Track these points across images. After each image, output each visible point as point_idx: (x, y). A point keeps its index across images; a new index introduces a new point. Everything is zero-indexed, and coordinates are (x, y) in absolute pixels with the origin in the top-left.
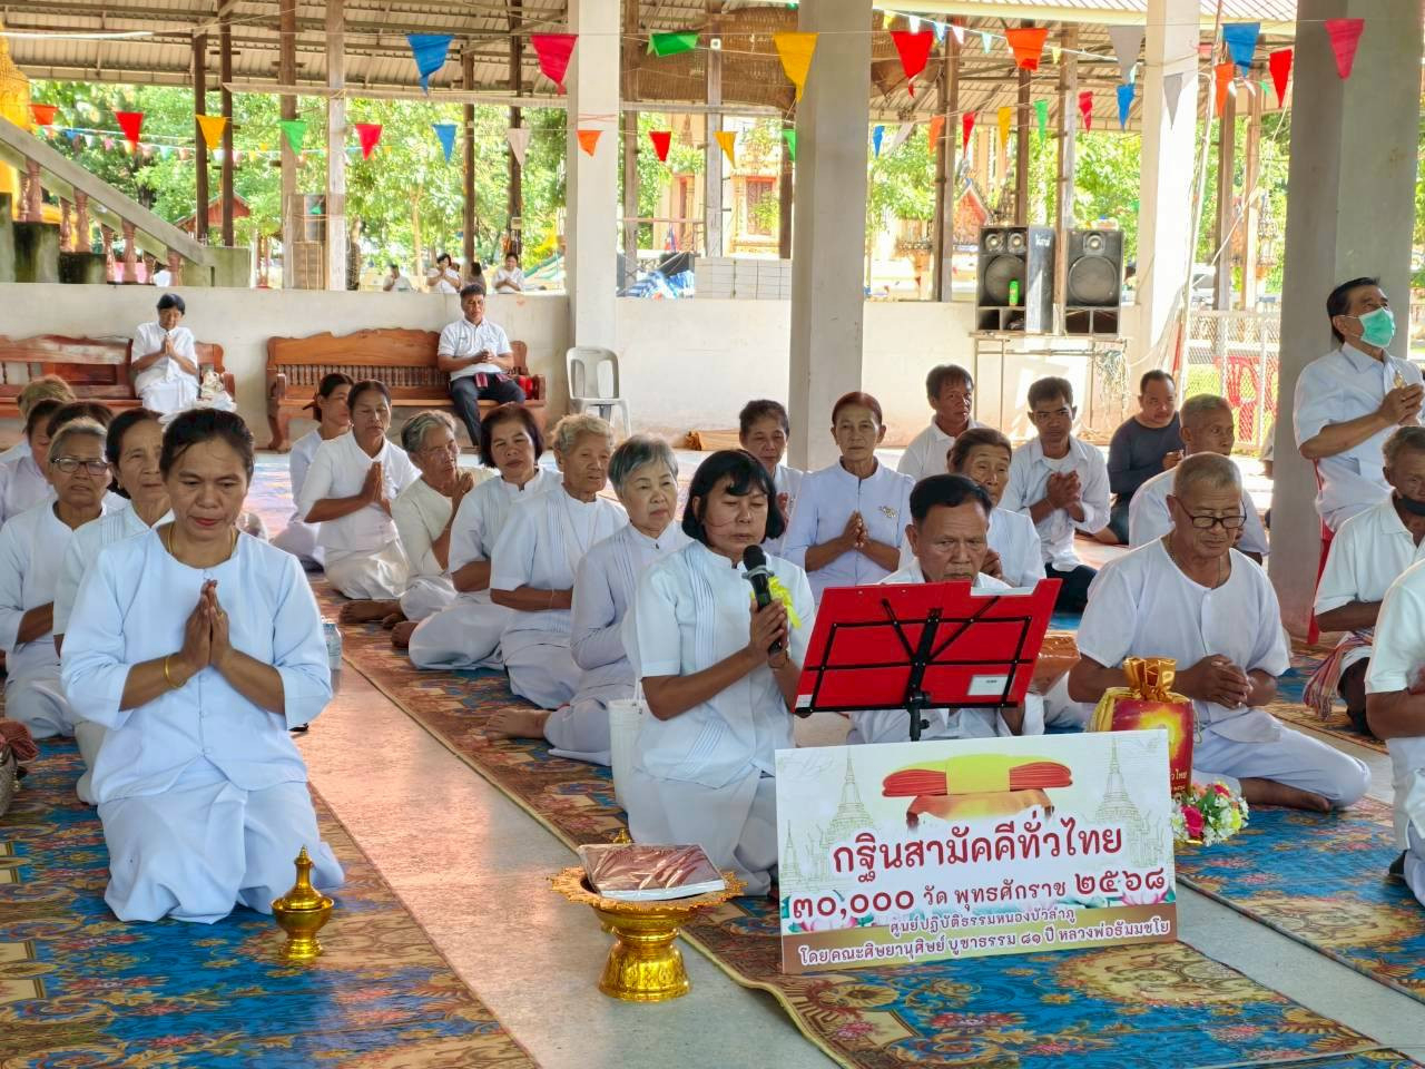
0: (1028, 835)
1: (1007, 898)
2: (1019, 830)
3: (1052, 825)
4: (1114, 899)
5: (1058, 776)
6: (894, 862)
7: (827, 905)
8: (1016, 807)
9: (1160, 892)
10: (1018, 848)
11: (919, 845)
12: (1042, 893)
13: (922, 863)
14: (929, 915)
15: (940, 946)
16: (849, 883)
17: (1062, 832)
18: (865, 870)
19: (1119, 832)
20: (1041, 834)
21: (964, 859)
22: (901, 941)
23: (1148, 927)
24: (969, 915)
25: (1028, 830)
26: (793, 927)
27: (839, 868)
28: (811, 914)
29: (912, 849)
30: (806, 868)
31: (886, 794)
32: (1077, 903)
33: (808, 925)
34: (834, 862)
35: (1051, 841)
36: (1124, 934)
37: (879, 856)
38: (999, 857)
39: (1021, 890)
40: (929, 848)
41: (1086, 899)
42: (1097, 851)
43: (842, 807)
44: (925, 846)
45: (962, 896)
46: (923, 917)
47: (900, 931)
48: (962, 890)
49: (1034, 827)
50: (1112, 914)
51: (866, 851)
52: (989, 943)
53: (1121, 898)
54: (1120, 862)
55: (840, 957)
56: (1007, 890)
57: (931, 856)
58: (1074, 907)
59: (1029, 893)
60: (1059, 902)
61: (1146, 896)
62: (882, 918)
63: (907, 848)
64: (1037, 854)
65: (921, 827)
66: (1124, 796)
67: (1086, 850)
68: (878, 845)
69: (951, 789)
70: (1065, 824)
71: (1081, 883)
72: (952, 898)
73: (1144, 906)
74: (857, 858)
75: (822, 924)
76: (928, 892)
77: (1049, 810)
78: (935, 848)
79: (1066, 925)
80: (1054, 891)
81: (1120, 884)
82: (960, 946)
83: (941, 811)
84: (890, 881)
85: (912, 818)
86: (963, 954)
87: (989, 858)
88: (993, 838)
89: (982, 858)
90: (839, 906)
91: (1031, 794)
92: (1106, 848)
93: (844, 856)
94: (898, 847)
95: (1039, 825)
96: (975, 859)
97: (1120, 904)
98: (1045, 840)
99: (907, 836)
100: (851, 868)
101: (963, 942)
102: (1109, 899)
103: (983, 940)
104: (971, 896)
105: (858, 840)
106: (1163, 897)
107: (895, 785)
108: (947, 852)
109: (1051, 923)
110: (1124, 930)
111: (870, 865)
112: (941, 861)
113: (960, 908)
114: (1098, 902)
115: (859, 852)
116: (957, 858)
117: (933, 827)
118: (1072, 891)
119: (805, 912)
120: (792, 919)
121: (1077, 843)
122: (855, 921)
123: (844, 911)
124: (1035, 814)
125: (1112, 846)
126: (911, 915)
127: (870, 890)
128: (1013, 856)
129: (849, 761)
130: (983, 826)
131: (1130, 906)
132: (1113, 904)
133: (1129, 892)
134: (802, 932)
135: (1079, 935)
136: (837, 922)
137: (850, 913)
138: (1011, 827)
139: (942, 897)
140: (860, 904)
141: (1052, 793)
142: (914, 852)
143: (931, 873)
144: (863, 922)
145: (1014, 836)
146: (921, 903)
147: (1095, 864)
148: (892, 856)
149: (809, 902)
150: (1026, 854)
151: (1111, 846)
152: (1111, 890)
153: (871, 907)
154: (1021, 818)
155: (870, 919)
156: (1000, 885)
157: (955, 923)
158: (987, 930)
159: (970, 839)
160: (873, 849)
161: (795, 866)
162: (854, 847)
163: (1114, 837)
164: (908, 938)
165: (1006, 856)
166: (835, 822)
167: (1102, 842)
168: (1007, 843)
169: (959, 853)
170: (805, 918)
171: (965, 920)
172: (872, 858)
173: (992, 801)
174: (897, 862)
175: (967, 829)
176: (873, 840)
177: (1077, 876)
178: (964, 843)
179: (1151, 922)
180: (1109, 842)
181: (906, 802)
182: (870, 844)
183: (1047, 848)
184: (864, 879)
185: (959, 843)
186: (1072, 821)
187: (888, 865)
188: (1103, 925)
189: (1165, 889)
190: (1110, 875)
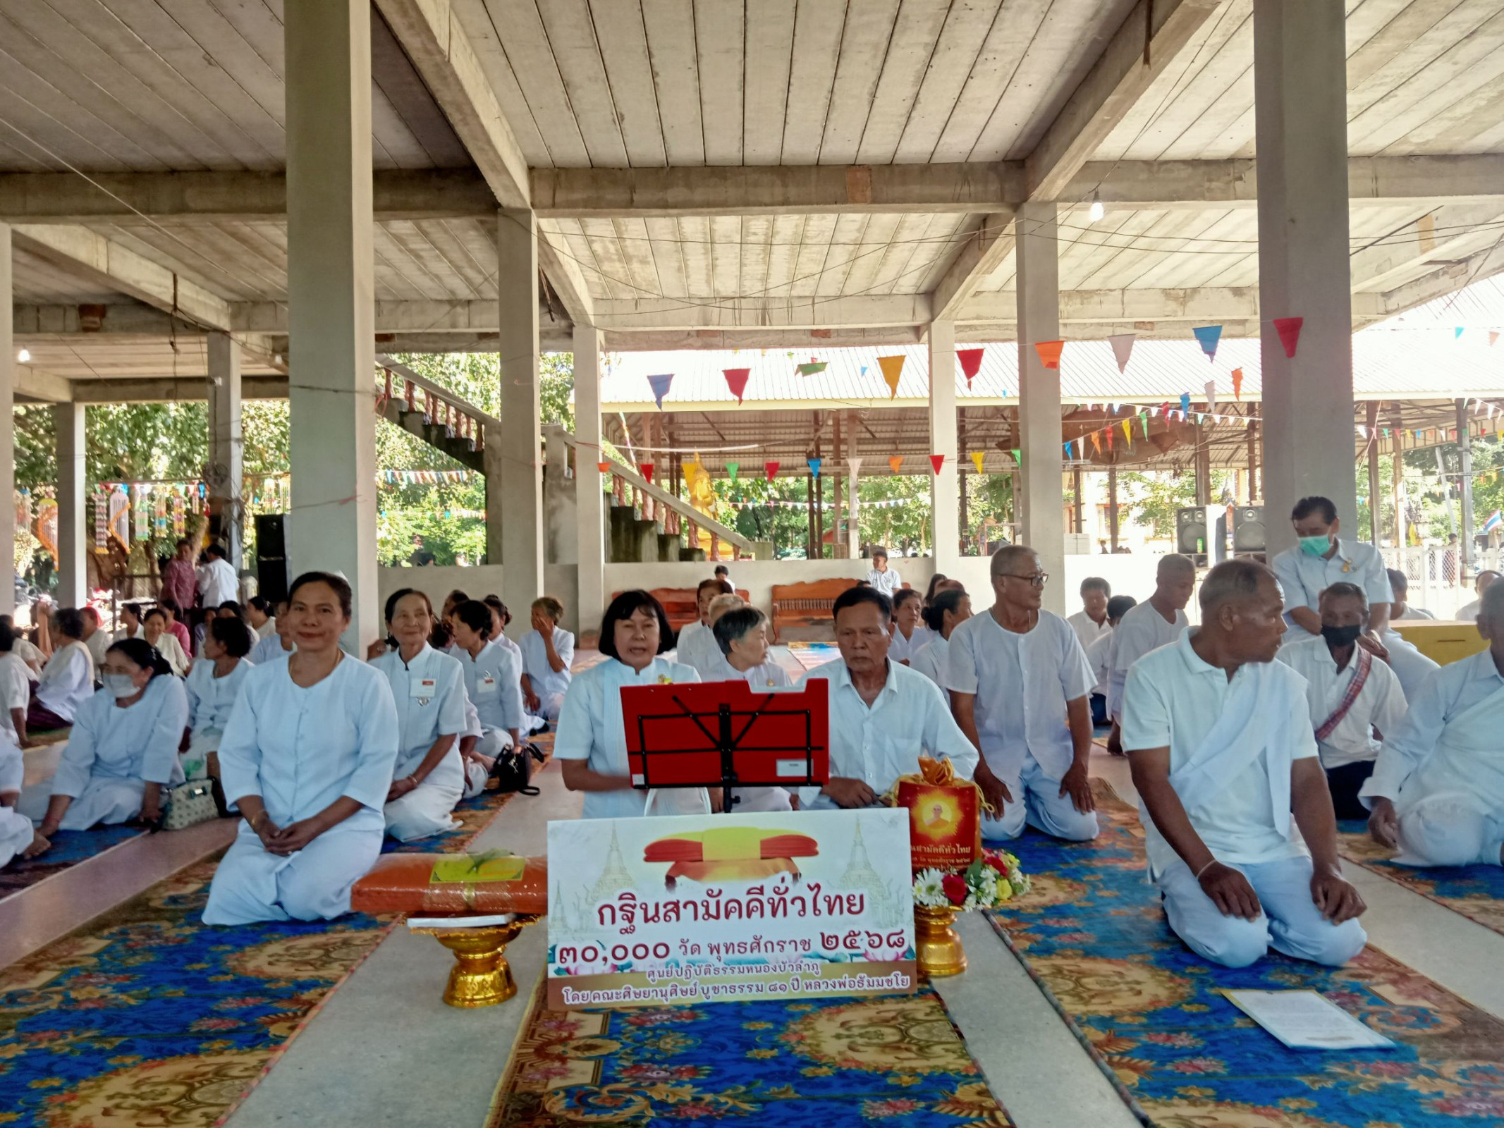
0: (777, 898)
1: (756, 951)
2: (768, 893)
3: (800, 889)
4: (857, 955)
5: (806, 847)
6: (652, 919)
7: (592, 954)
8: (765, 873)
9: (901, 950)
10: (768, 908)
11: (676, 904)
12: (789, 948)
13: (678, 919)
14: (683, 964)
15: (693, 992)
16: (611, 934)
17: (808, 896)
18: (626, 924)
19: (861, 897)
20: (788, 897)
21: (717, 917)
22: (658, 985)
23: (888, 981)
24: (721, 965)
25: (776, 893)
26: (558, 971)
27: (602, 922)
28: (575, 960)
29: (670, 907)
30: (572, 921)
31: (647, 860)
32: (823, 958)
33: (572, 970)
34: (598, 917)
35: (798, 903)
36: (866, 987)
37: (639, 913)
38: (749, 915)
39: (769, 946)
40: (685, 906)
41: (831, 954)
42: (841, 912)
43: (607, 871)
44: (681, 905)
45: (714, 949)
46: (678, 965)
47: (657, 977)
48: (715, 943)
49: (782, 890)
50: (854, 969)
51: (627, 908)
52: (738, 990)
53: (865, 955)
54: (861, 923)
55: (600, 998)
56: (756, 945)
57: (687, 913)
58: (819, 961)
59: (777, 948)
60: (805, 956)
61: (887, 953)
62: (639, 965)
63: (665, 906)
64: (785, 914)
65: (678, 888)
66: (867, 865)
67: (830, 911)
68: (638, 903)
69: (706, 856)
70: (812, 889)
71: (825, 941)
72: (705, 950)
73: (885, 962)
74: (619, 914)
75: (585, 969)
76: (684, 943)
77: (796, 876)
78: (690, 907)
79: (812, 977)
80: (800, 947)
81: (863, 942)
82: (711, 992)
83: (697, 875)
84: (647, 933)
85: (670, 881)
86: (714, 998)
87: (740, 916)
88: (744, 899)
89: (734, 916)
90: (601, 954)
91: (780, 862)
92: (849, 911)
93: (607, 912)
94: (657, 906)
95: (787, 889)
96: (727, 916)
97: (863, 959)
98: (793, 902)
99: (665, 896)
100: (613, 921)
101: (714, 988)
102: (852, 955)
103: (733, 988)
104: (723, 949)
105: (621, 898)
106: (904, 955)
107: (655, 853)
108: (701, 910)
109: (797, 974)
110: (866, 983)
111: (630, 920)
112: (696, 918)
113: (713, 959)
114: (842, 958)
115: (621, 909)
116: (710, 916)
117: (687, 888)
118: (817, 946)
119: (570, 958)
120: (558, 964)
121: (822, 906)
122: (615, 967)
123: (605, 959)
124: (783, 880)
126: (667, 964)
127: (630, 941)
128: (762, 915)
129: (614, 832)
130: (735, 889)
131: (871, 961)
132: (856, 960)
133: (870, 950)
134: (566, 976)
135: (823, 987)
136: (599, 968)
137: (611, 960)
138: (761, 890)
139: (696, 949)
140: (620, 953)
141: (800, 862)
142: (672, 910)
143: (688, 928)
144: (622, 968)
145: (764, 899)
146: (676, 953)
147: (839, 924)
148: (651, 913)
149: (574, 950)
150: (774, 914)
151: (854, 909)
152: (853, 947)
153: (630, 957)
154: (770, 883)
155: (629, 965)
156: (750, 940)
157: (707, 971)
158: (736, 978)
159: (723, 900)
160: (634, 907)
161: (563, 919)
162: (617, 904)
163: (857, 901)
164: (665, 983)
165: (756, 915)
166: (600, 883)
167: (846, 905)
168: (757, 904)
169: (713, 911)
170: (569, 963)
171: (717, 970)
172: (633, 914)
173: (745, 869)
174: (655, 918)
175: (720, 892)
176: (633, 898)
177: (822, 935)
178: (718, 903)
179: (892, 977)
180: (853, 905)
181: (666, 867)
182: (632, 902)
183: (793, 909)
184: (625, 931)
185: (712, 902)
186: (818, 886)
187: (646, 920)
188: (846, 978)
189: (905, 948)
190: (853, 934)
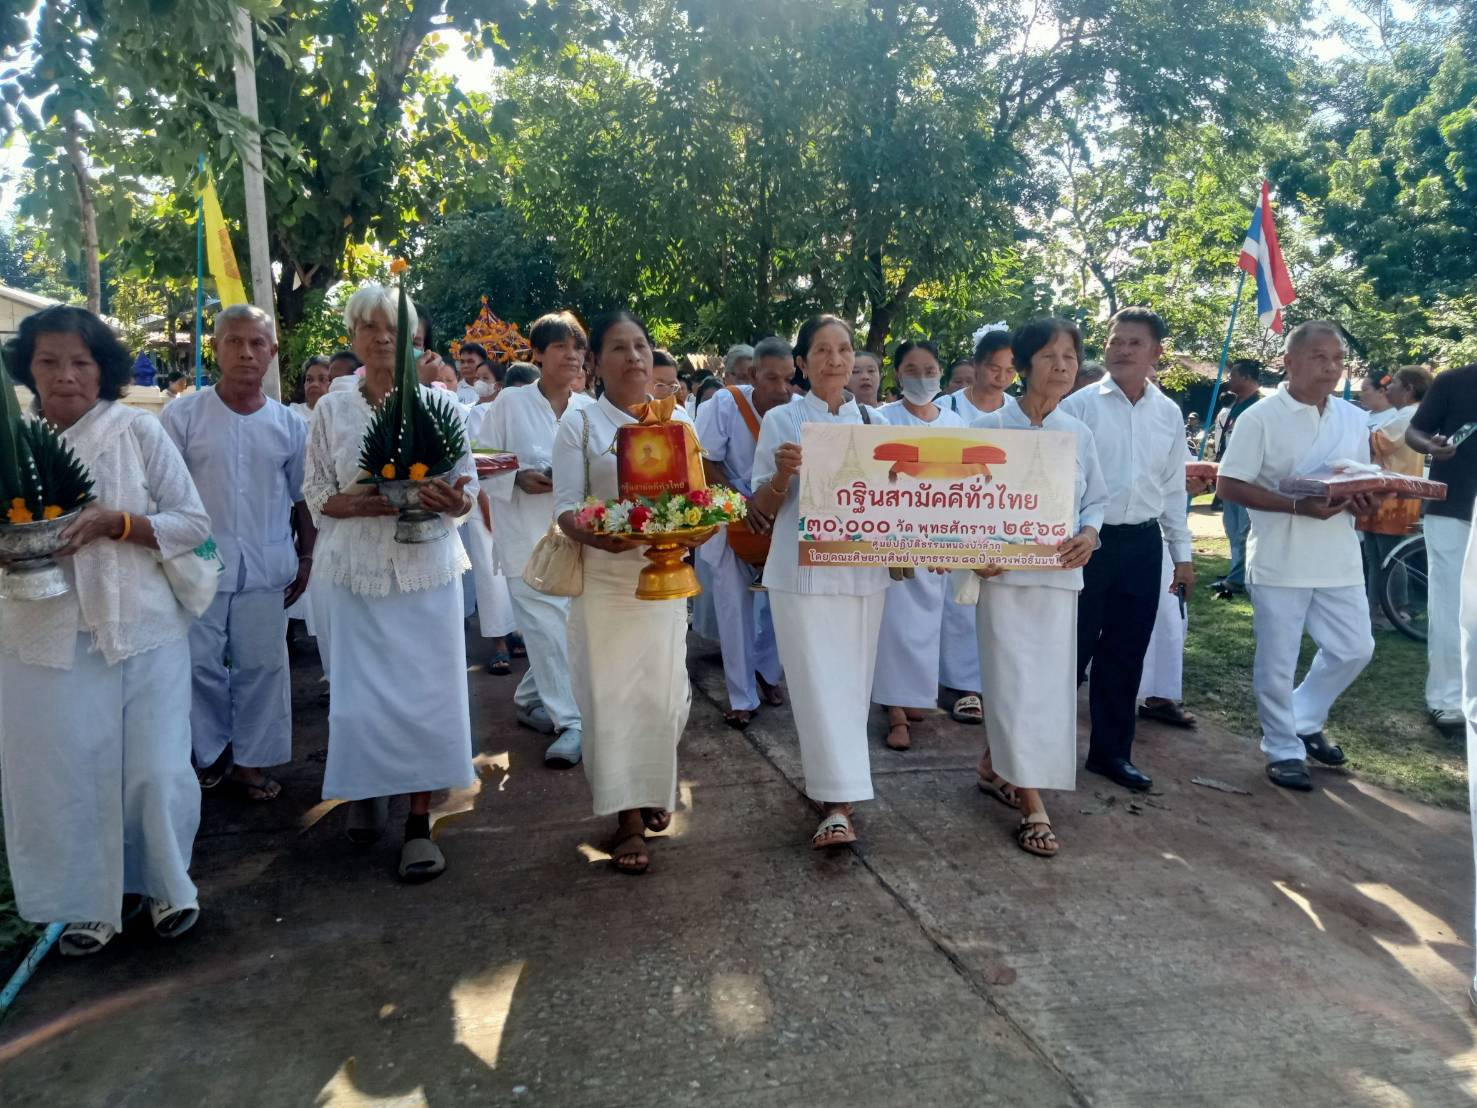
0: (972, 493)
1: (954, 532)
2: (967, 489)
3: (990, 488)
4: (1029, 540)
6: (878, 503)
7: (830, 525)
8: (965, 474)
9: (1062, 538)
10: (965, 501)
11: (896, 493)
12: (979, 532)
13: (897, 504)
14: (899, 538)
15: (906, 559)
16: (846, 512)
17: (997, 493)
18: (858, 506)
19: (1036, 497)
20: (981, 493)
21: (927, 505)
22: (879, 553)
24: (927, 541)
25: (972, 489)
26: (806, 537)
27: (840, 502)
28: (819, 529)
29: (891, 495)
30: (818, 500)
31: (876, 458)
32: (1004, 540)
33: (817, 536)
34: (837, 498)
35: (988, 498)
37: (868, 498)
38: (951, 505)
39: (964, 528)
40: (903, 495)
41: (1010, 538)
42: (1020, 507)
43: (845, 464)
44: (900, 494)
45: (923, 528)
46: (895, 539)
47: (879, 547)
48: (924, 524)
49: (977, 488)
50: (1027, 550)
51: (860, 492)
52: (939, 560)
53: (1035, 540)
54: (1034, 516)
56: (955, 527)
57: (903, 501)
58: (1001, 542)
59: (970, 531)
60: (991, 538)
62: (866, 537)
63: (888, 494)
64: (978, 506)
65: (898, 481)
67: (1012, 506)
68: (868, 490)
69: (922, 457)
70: (999, 488)
71: (1008, 528)
72: (916, 529)
73: (1049, 546)
74: (853, 497)
75: (826, 537)
76: (900, 523)
77: (988, 478)
78: (907, 496)
79: (994, 553)
80: (987, 531)
81: (1034, 531)
83: (913, 472)
84: (874, 513)
85: (893, 476)
87: (944, 505)
88: (948, 493)
89: (939, 505)
90: (839, 526)
91: (977, 466)
92: (1026, 506)
93: (844, 495)
94: (882, 492)
95: (981, 487)
96: (934, 505)
97: (1033, 543)
98: (984, 497)
99: (888, 487)
100: (848, 503)
101: (922, 558)
102: (1026, 540)
103: (936, 558)
104: (929, 529)
105: (854, 486)
107: (882, 453)
108: (915, 499)
109: (984, 551)
110: (1034, 561)
111: (861, 503)
112: (911, 504)
113: (921, 536)
114: (1018, 541)
115: (855, 494)
116: (921, 503)
117: (906, 482)
118: (1000, 532)
119: (815, 528)
120: (806, 531)
121: (1007, 501)
122: (848, 537)
123: (841, 530)
124: (978, 480)
126: (887, 537)
127: (860, 518)
128: (960, 505)
129: (852, 435)
130: (941, 485)
131: (1040, 545)
132: (1028, 543)
133: (1040, 537)
134: (812, 541)
135: (1003, 562)
136: (836, 536)
137: (846, 532)
138: (961, 487)
139: (909, 528)
140: (852, 526)
141: (992, 468)
142: (893, 497)
143: (903, 511)
144: (854, 538)
145: (963, 493)
146: (894, 530)
147: (1018, 516)
148: (877, 498)
149: (818, 522)
150: (970, 505)
151: (1029, 505)
152: (1027, 534)
153: (860, 531)
154: (968, 482)
155: (859, 536)
156: (950, 524)
157: (917, 545)
158: (939, 551)
159: (932, 492)
160: (864, 493)
161: (811, 498)
162: (852, 490)
163: (1033, 500)
164: (884, 551)
165: (956, 505)
166: (840, 473)
167: (1024, 502)
168: (958, 497)
169: (924, 500)
170: (815, 531)
171: (924, 544)
172: (863, 498)
173: (949, 469)
174: (880, 502)
175: (930, 486)
176: (864, 486)
177: (1005, 523)
178: (928, 494)
180: (1029, 502)
181: (889, 464)
182: (863, 489)
183: (985, 502)
184: (856, 511)
185: (924, 494)
186: (1004, 486)
187: (873, 503)
188: (1020, 556)
190: (1028, 524)
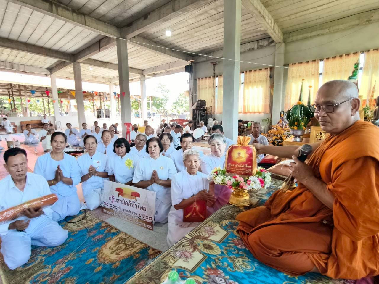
0: (133, 204)
1: (129, 212)
2: (132, 202)
3: (136, 203)
5: (138, 195)
7: (107, 204)
8: (132, 198)
10: (131, 205)
12: (134, 214)
14: (119, 211)
15: (119, 216)
16: (110, 202)
17: (138, 205)
18: (112, 201)
19: (146, 208)
23: (148, 226)
26: (103, 206)
29: (118, 200)
30: (106, 198)
31: (116, 190)
33: (105, 206)
34: (109, 198)
39: (131, 212)
41: (140, 217)
42: (142, 210)
43: (111, 191)
44: (120, 200)
45: (123, 210)
49: (134, 202)
51: (113, 198)
52: (126, 218)
54: (145, 213)
55: (108, 212)
57: (120, 202)
61: (149, 221)
62: (113, 209)
66: (148, 202)
69: (124, 192)
71: (140, 214)
77: (136, 200)
79: (137, 220)
81: (145, 217)
82: (122, 217)
83: (122, 196)
84: (115, 204)
85: (119, 195)
88: (128, 202)
90: (109, 205)
91: (134, 197)
94: (116, 199)
96: (125, 204)
97: (144, 220)
98: (135, 205)
99: (118, 198)
106: (151, 222)
108: (122, 202)
109: (134, 219)
110: (145, 225)
113: (123, 211)
117: (121, 198)
118: (138, 215)
121: (140, 208)
122: (110, 208)
124: (134, 200)
125: (145, 210)
127: (113, 204)
129: (112, 184)
130: (127, 200)
131: (146, 221)
133: (146, 219)
135: (138, 223)
136: (108, 207)
138: (131, 201)
139: (121, 209)
141: (137, 198)
143: (119, 205)
145: (131, 203)
146: (118, 208)
147: (142, 212)
150: (132, 206)
152: (143, 217)
153: (112, 207)
154: (132, 200)
156: (128, 210)
158: (126, 216)
159: (125, 201)
162: (112, 197)
164: (116, 213)
165: (130, 206)
166: (110, 193)
173: (129, 197)
181: (118, 192)
183: (135, 207)
186: (139, 203)
187: (115, 201)
188: (141, 223)
189: (152, 221)
190: (143, 215)
